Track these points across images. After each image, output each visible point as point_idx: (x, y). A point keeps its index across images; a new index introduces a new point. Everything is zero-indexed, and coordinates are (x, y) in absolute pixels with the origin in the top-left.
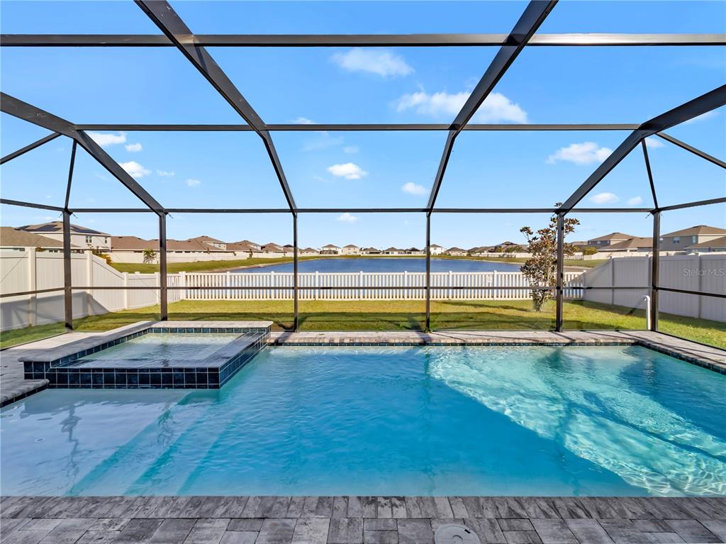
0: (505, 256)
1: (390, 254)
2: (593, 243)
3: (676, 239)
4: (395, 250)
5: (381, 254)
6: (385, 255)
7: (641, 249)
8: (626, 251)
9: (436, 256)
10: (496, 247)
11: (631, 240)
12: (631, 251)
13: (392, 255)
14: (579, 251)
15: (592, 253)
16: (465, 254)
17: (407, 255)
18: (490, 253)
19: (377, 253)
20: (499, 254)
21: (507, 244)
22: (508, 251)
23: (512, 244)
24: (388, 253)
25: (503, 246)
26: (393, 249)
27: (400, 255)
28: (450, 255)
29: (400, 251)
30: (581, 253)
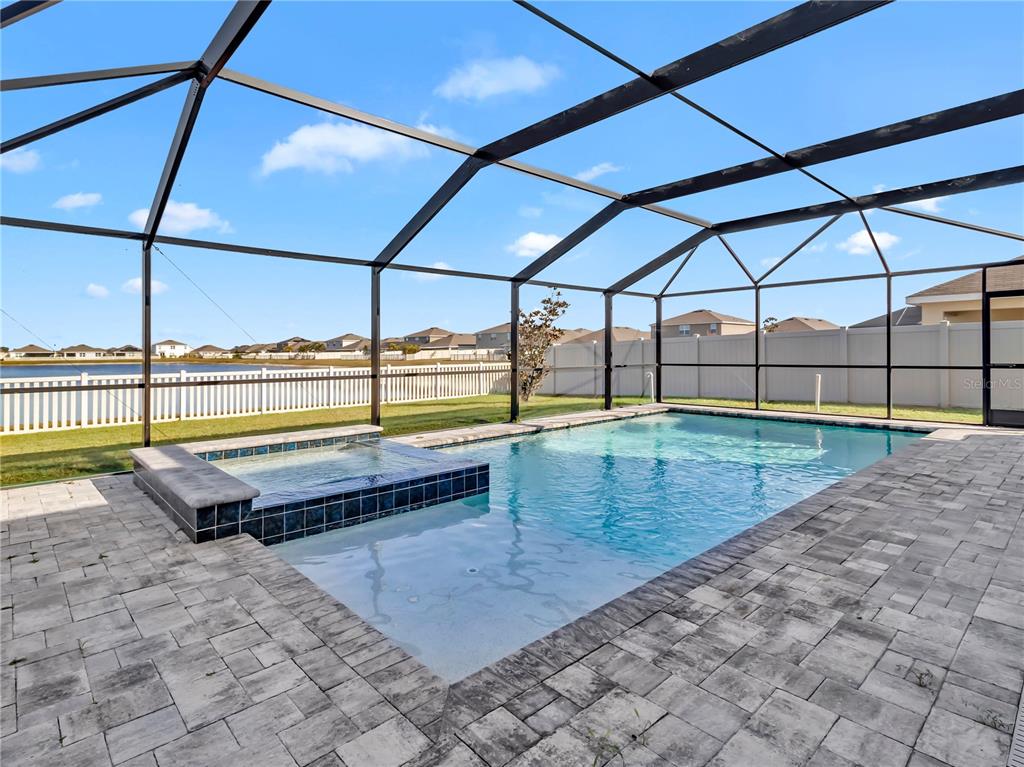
0: (300, 358)
1: (78, 357)
2: (411, 339)
3: (493, 336)
4: (90, 349)
5: (55, 358)
6: (66, 358)
7: (463, 346)
8: (447, 349)
9: (176, 360)
10: (279, 345)
11: (451, 336)
12: (452, 349)
13: (83, 358)
14: (399, 350)
15: (415, 352)
16: (230, 356)
17: (114, 358)
18: (273, 354)
19: (48, 355)
20: (287, 354)
21: (297, 340)
22: (302, 350)
23: (303, 340)
24: (73, 355)
25: (290, 344)
26: (84, 348)
27: (98, 358)
28: (202, 357)
29: (98, 351)
30: (400, 352)
